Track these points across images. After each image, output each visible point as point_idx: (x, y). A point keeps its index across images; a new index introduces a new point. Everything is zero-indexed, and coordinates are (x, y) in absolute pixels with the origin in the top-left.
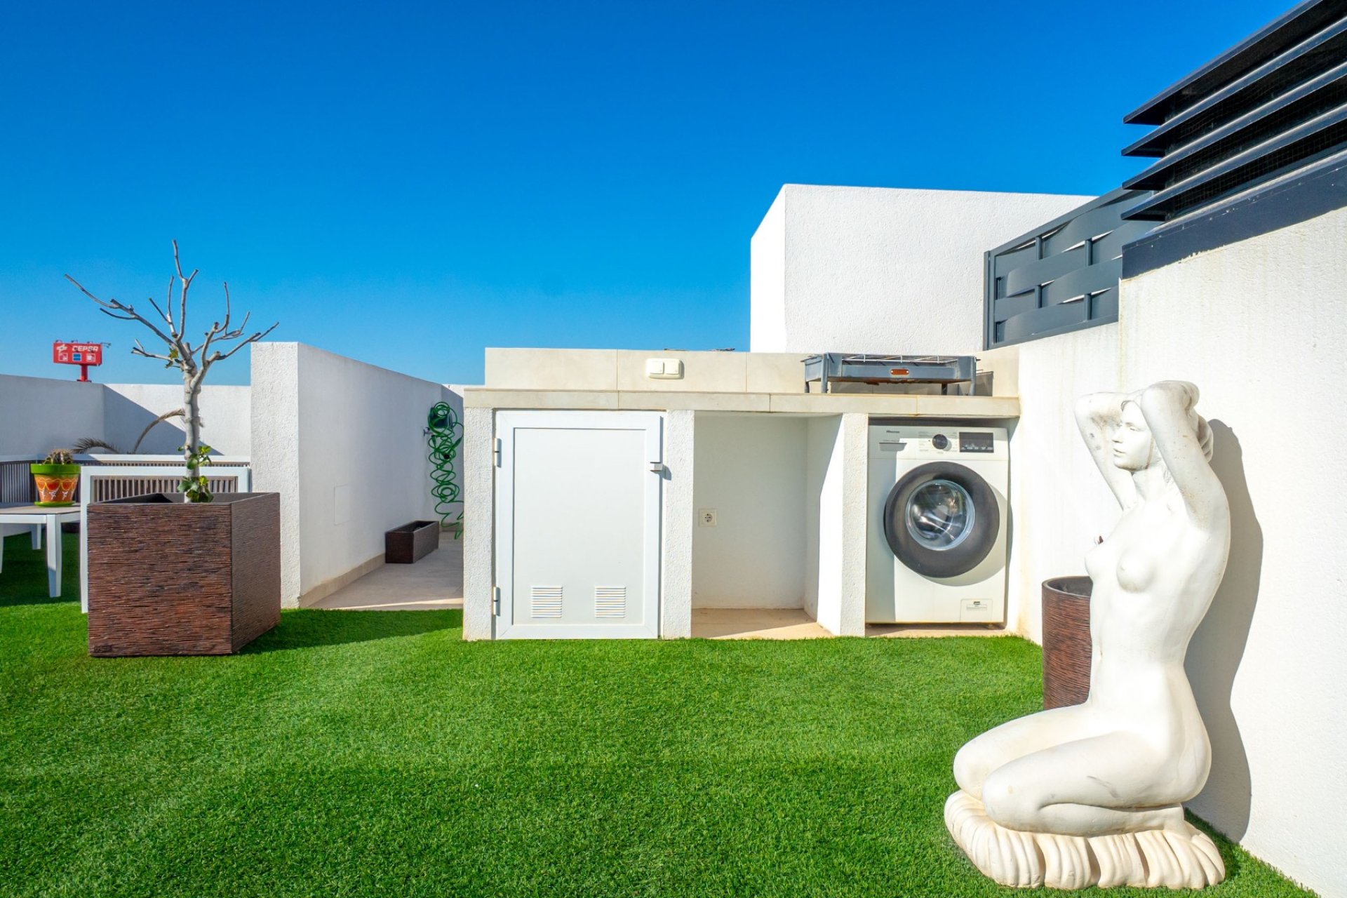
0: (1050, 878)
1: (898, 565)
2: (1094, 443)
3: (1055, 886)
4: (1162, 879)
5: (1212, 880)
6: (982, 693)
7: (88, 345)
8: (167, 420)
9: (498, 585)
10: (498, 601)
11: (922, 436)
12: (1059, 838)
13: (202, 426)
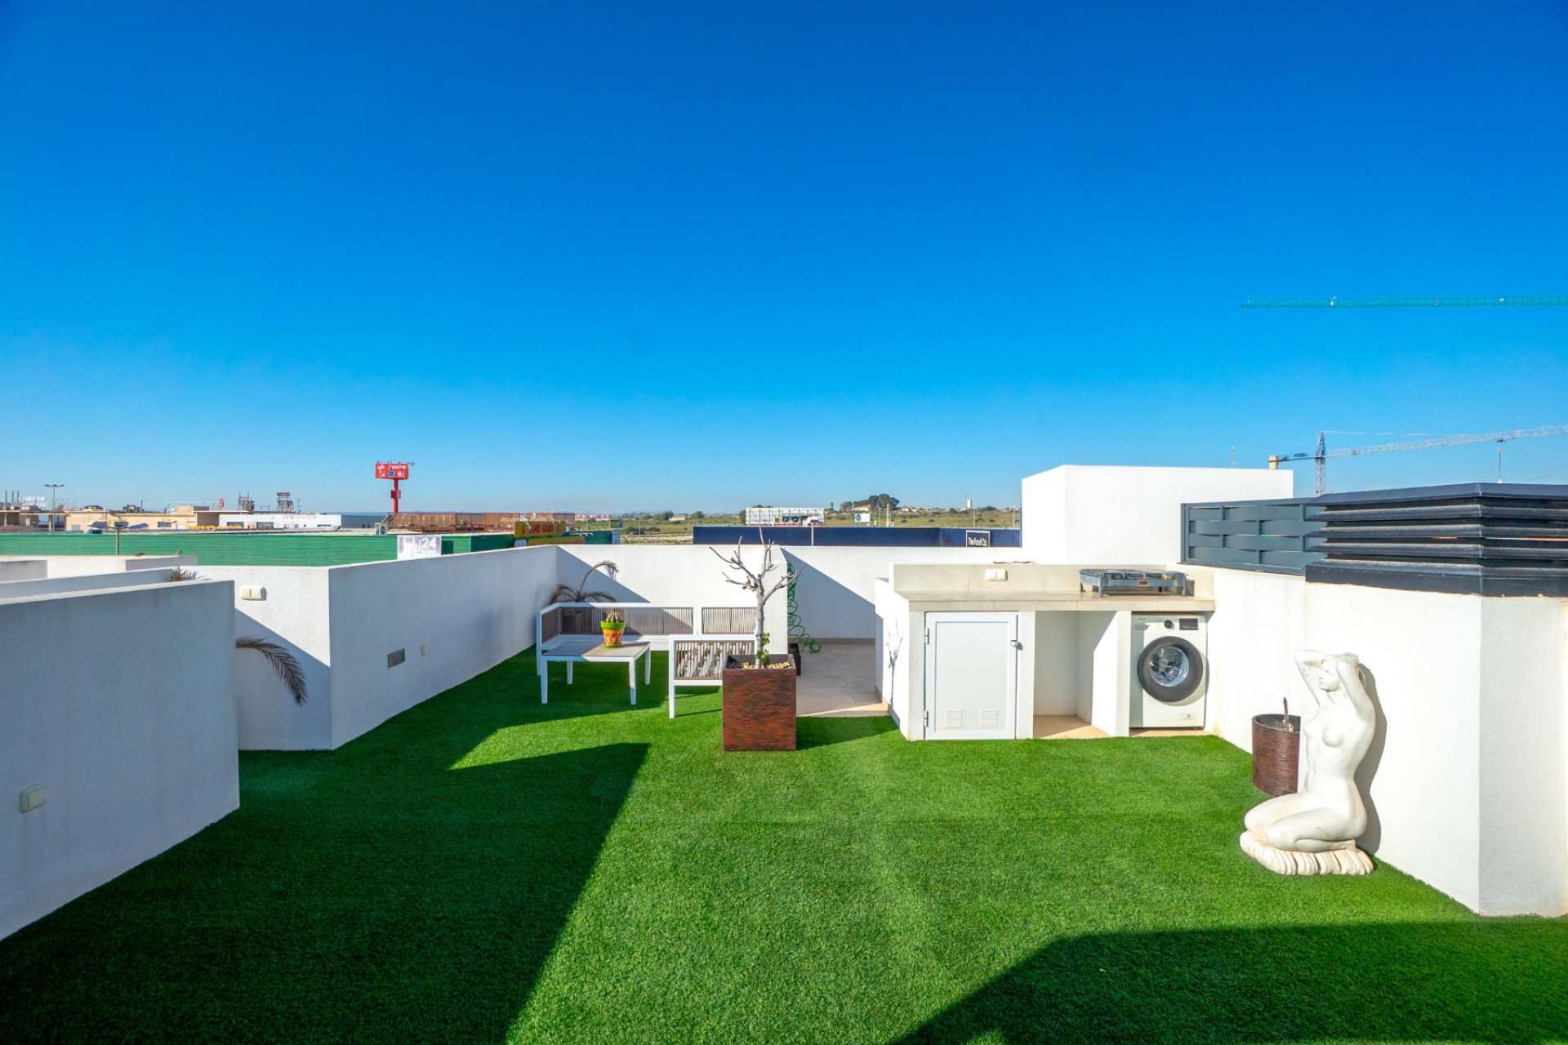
0: (1301, 871)
1: (1145, 693)
2: (1305, 673)
3: (1303, 874)
4: (1348, 871)
5: (1368, 871)
6: (1215, 774)
7: (399, 464)
8: (598, 569)
9: (927, 709)
10: (927, 719)
11: (1158, 621)
12: (1303, 854)
13: (617, 571)
